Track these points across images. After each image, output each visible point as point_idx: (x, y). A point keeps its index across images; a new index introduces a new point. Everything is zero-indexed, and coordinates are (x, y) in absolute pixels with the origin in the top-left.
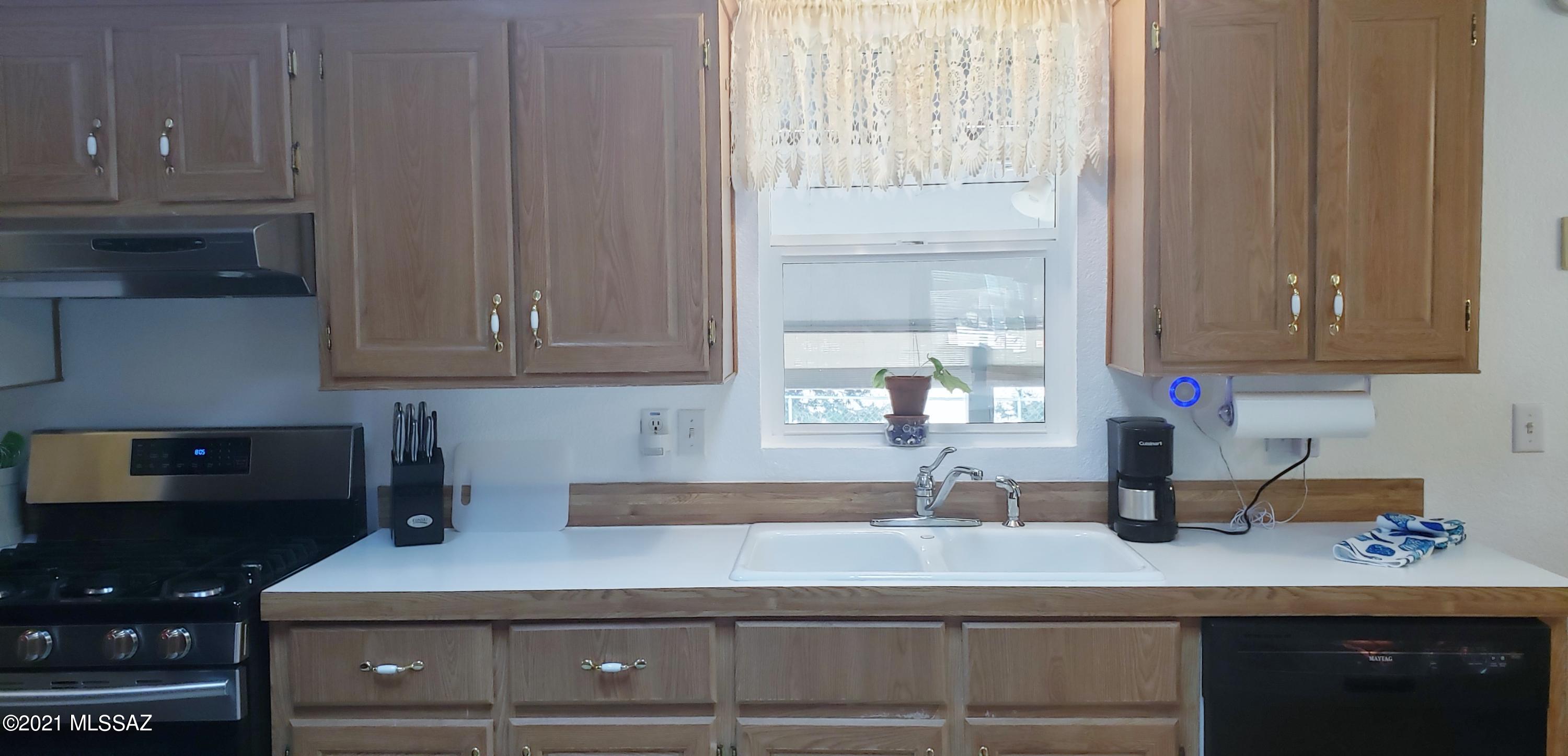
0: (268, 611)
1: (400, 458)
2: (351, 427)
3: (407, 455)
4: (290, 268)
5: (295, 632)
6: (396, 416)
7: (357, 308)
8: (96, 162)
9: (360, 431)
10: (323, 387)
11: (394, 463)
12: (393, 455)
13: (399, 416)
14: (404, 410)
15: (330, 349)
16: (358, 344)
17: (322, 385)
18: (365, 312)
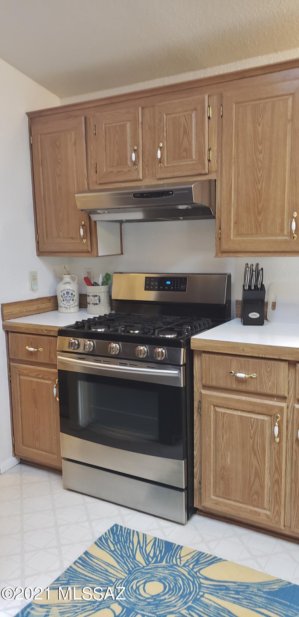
0: (193, 346)
1: (247, 288)
2: (226, 274)
3: (250, 287)
4: (206, 203)
5: (203, 355)
6: (246, 269)
7: (232, 221)
8: (135, 164)
9: (230, 276)
10: (216, 256)
11: (244, 290)
12: (244, 286)
13: (247, 269)
14: (250, 266)
15: (220, 239)
16: (232, 237)
17: (216, 255)
18: (236, 223)
